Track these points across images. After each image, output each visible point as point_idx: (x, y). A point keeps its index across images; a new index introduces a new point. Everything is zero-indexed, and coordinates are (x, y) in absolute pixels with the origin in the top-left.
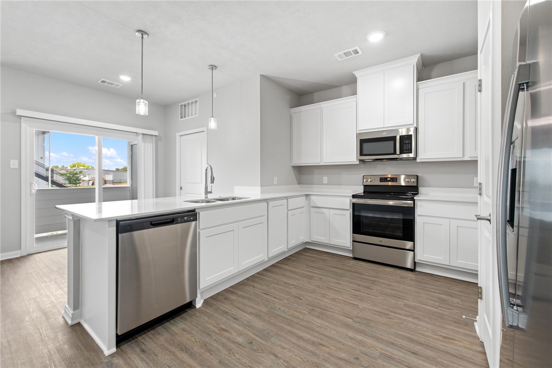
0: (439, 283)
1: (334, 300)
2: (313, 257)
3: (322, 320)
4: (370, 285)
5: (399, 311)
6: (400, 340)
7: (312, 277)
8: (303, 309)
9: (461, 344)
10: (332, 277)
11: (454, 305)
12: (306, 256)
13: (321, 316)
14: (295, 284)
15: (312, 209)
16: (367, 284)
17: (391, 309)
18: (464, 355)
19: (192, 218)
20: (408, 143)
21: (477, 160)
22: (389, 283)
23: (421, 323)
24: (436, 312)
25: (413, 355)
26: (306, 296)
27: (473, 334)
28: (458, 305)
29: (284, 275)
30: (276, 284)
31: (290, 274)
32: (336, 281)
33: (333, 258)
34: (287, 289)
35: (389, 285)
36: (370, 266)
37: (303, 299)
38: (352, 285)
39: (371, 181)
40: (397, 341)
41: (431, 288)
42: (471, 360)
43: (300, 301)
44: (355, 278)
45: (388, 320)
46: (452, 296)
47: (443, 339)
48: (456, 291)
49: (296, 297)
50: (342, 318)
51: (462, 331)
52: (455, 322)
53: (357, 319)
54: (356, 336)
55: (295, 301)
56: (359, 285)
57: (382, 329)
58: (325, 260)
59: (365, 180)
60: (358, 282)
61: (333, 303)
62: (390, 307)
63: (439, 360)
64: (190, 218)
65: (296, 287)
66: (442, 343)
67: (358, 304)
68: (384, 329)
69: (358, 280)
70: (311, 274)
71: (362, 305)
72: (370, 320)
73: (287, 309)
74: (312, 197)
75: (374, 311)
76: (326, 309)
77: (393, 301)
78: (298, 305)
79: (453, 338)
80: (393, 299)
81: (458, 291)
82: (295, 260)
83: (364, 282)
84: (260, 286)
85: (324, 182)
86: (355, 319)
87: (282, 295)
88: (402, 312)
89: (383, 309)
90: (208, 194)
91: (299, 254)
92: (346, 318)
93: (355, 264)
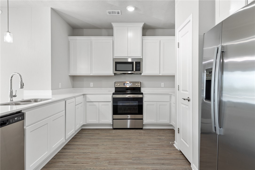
0: (154, 132)
1: (117, 153)
2: (91, 133)
3: (118, 165)
4: (129, 140)
5: (147, 149)
6: (155, 161)
7: (97, 144)
8: (104, 164)
9: (174, 154)
10: (108, 142)
11: (163, 139)
12: (85, 133)
13: (116, 164)
14: (89, 151)
15: (88, 103)
16: (127, 140)
17: (144, 149)
18: (177, 158)
19: (20, 118)
20: (139, 66)
21: (175, 76)
22: (136, 137)
23: (158, 151)
24: (160, 144)
25: (163, 165)
26: (101, 156)
27: (175, 149)
28: (165, 139)
29: (79, 149)
30: (77, 155)
31: (83, 147)
32: (112, 143)
33: (102, 131)
34: (86, 156)
35: (137, 138)
36: (123, 131)
37: (100, 158)
38: (121, 143)
39: (119, 85)
40: (155, 162)
41: (153, 135)
42: (180, 159)
43: (99, 160)
44: (120, 139)
45: (146, 154)
46: (162, 136)
47: (168, 154)
48: (161, 134)
49: (95, 159)
50: (126, 160)
51: (172, 149)
52: (168, 146)
53: (134, 158)
54: (138, 166)
55: (96, 161)
56: (124, 142)
57: (146, 159)
58: (98, 133)
59: (116, 85)
60: (123, 141)
61: (118, 155)
62: (143, 148)
63: (171, 163)
64: (19, 118)
65: (91, 153)
66: (169, 156)
67: (129, 151)
68: (147, 159)
69: (122, 140)
70: (96, 143)
71: (131, 151)
72: (139, 157)
73: (95, 167)
74: (87, 96)
75: (138, 152)
76: (116, 159)
77: (142, 145)
78: (100, 162)
79: (171, 153)
80: (142, 144)
81: (162, 134)
82: (80, 138)
83: (126, 140)
84: (67, 160)
85: (91, 86)
86: (133, 159)
87: (86, 160)
88: (149, 149)
89: (141, 150)
90: (14, 98)
91: (80, 133)
92: (129, 160)
93: (116, 132)
